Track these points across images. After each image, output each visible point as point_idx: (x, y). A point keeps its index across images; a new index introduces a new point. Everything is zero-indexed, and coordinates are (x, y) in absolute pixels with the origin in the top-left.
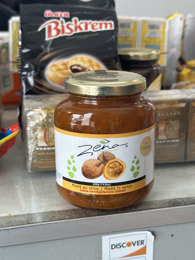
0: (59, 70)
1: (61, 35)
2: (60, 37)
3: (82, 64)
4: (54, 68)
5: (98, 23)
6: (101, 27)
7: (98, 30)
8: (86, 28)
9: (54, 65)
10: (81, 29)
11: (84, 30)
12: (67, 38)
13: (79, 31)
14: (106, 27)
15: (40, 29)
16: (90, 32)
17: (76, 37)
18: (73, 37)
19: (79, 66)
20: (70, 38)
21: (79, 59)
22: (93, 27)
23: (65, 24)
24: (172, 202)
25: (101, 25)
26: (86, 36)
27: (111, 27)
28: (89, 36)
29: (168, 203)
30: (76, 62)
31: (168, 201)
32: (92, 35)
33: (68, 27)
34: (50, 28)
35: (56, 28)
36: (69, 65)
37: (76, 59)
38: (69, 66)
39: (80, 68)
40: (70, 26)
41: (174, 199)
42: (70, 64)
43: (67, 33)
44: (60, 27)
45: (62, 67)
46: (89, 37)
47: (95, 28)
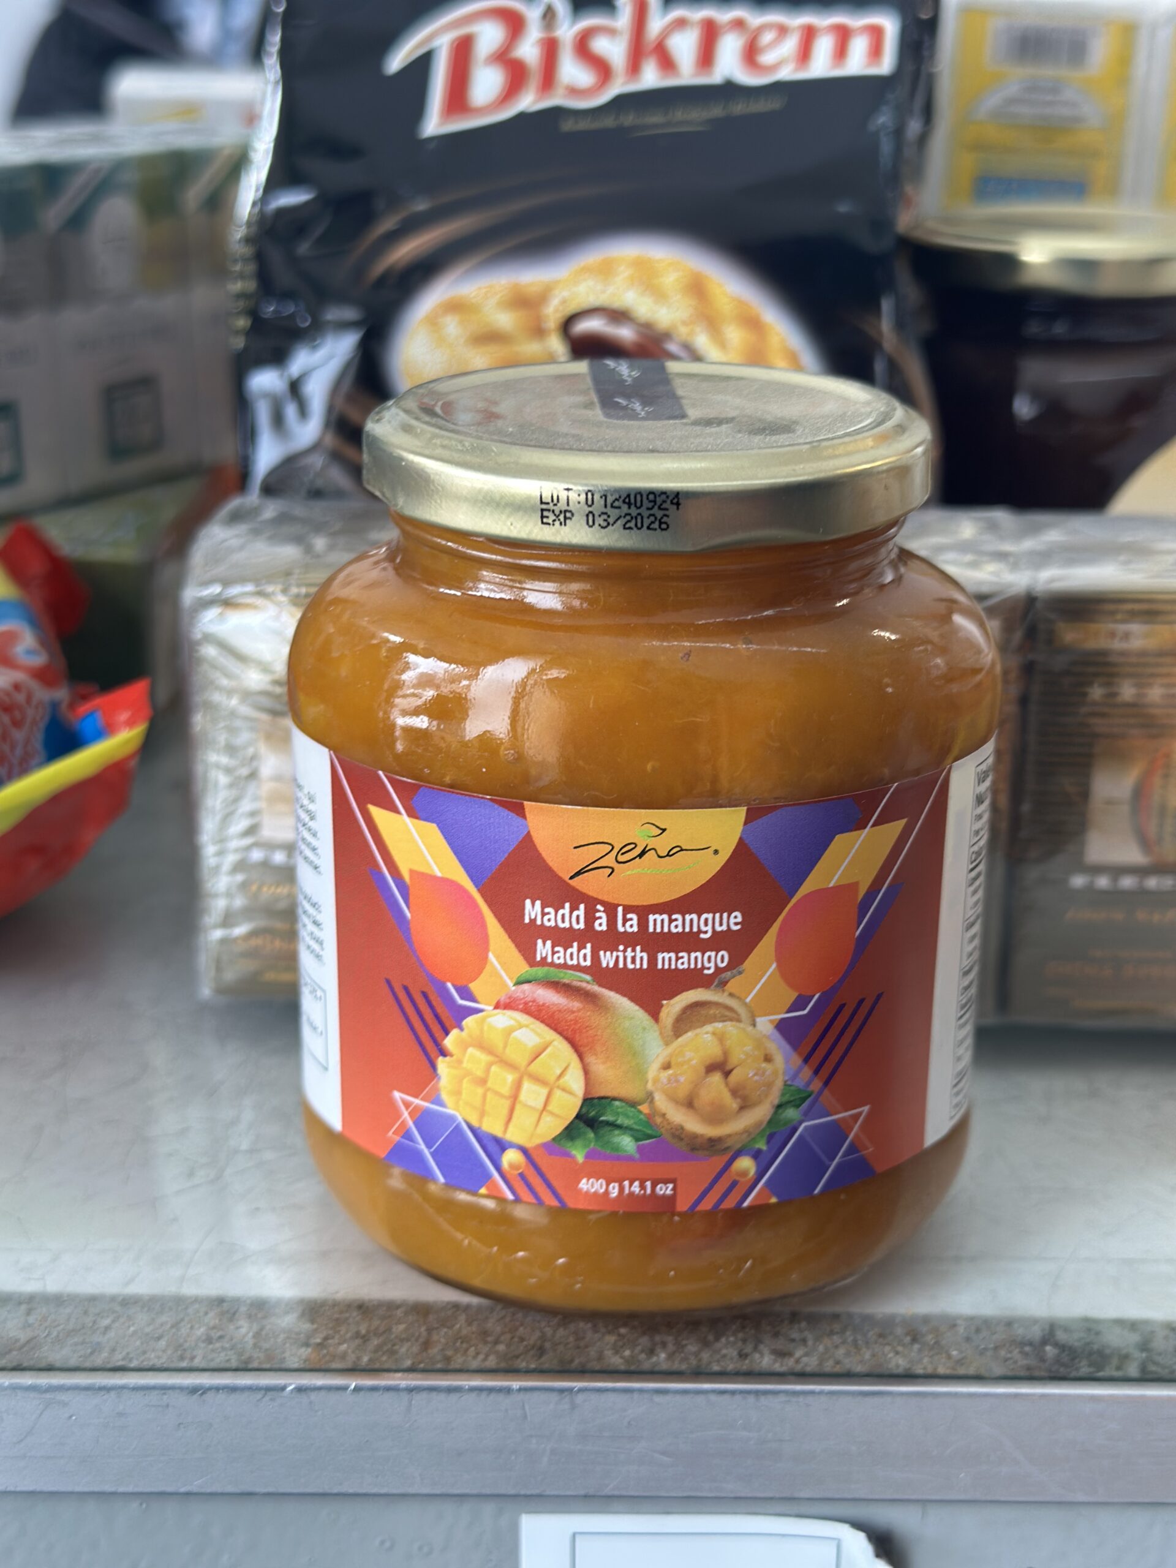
0: (489, 337)
1: (528, 101)
2: (522, 117)
3: (643, 307)
4: (452, 326)
5: (793, 29)
6: (805, 53)
7: (787, 73)
8: (706, 56)
9: (455, 307)
10: (667, 63)
11: (687, 74)
12: (568, 126)
13: (651, 78)
14: (841, 52)
15: (397, 61)
16: (729, 90)
17: (629, 119)
18: (609, 122)
19: (618, 316)
20: (583, 125)
21: (624, 273)
22: (751, 54)
23: (567, 30)
24: (1056, 1345)
25: (809, 35)
26: (693, 117)
27: (876, 51)
28: (717, 111)
29: (1031, 1344)
30: (603, 292)
31: (1036, 1333)
32: (739, 108)
33: (582, 47)
34: (463, 50)
35: (504, 57)
36: (556, 311)
37: (606, 271)
38: (553, 312)
39: (625, 334)
40: (601, 45)
41: (1086, 1320)
42: (564, 302)
43: (574, 91)
44: (528, 50)
45: (505, 320)
46: (713, 122)
47: (767, 58)
